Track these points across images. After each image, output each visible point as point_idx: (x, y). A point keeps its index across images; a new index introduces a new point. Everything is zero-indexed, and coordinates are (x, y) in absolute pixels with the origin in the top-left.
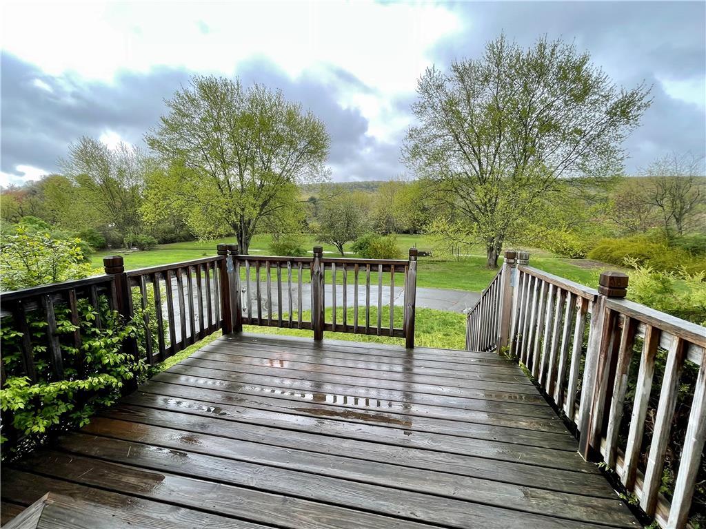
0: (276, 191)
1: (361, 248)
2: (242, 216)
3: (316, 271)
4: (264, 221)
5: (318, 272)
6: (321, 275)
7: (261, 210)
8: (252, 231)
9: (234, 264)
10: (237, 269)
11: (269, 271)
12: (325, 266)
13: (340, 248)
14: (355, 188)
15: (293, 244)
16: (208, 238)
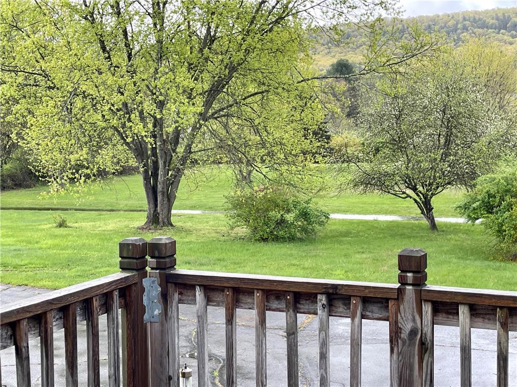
0: (247, 52)
2: (158, 123)
4: (213, 133)
6: (422, 344)
7: (208, 104)
9: (165, 297)
10: (172, 312)
12: (436, 311)
13: (426, 207)
15: (289, 195)
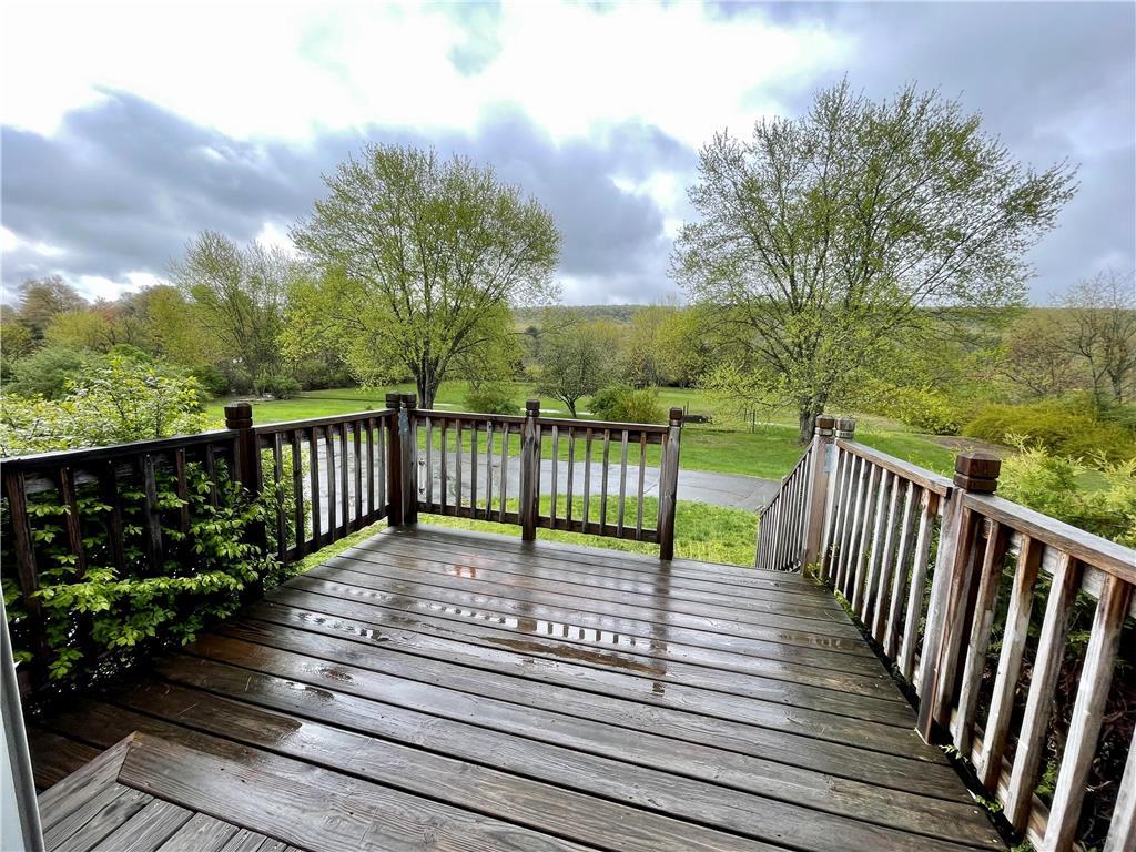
0: (477, 316)
1: (602, 407)
2: (425, 353)
3: (529, 436)
4: (458, 361)
5: (532, 439)
6: (536, 444)
8: (440, 375)
9: (410, 422)
10: (414, 430)
11: (460, 434)
12: (542, 429)
13: (572, 406)
14: (598, 315)
15: (499, 396)
16: (375, 385)
